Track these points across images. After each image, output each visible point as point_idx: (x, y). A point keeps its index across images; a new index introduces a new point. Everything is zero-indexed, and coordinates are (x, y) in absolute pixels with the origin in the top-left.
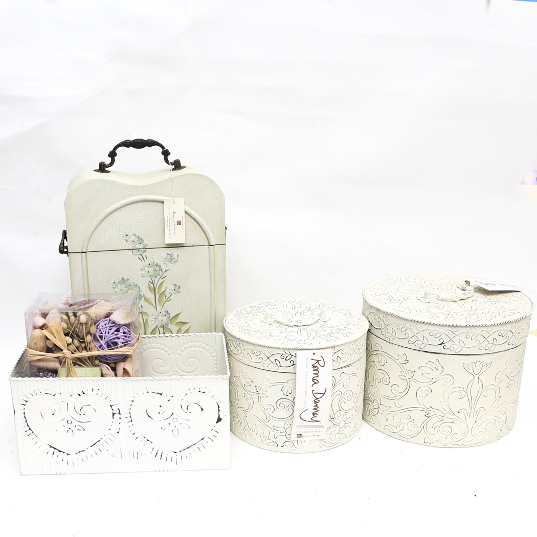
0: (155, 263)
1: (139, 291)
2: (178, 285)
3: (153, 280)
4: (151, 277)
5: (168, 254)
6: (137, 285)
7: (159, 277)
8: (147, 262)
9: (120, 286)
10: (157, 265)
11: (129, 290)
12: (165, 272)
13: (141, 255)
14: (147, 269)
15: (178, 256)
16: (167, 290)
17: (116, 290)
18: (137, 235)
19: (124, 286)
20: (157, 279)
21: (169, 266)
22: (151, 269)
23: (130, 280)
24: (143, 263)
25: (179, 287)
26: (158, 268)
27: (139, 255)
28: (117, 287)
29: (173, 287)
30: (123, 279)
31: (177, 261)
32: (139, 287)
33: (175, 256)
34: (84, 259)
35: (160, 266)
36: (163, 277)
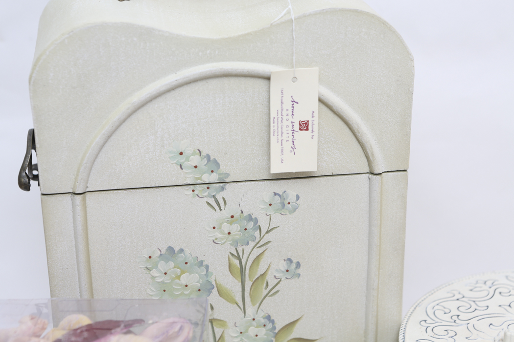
0: (245, 214)
1: (207, 275)
2: (295, 261)
3: (240, 250)
4: (235, 243)
5: (275, 194)
6: (202, 262)
7: (252, 244)
8: (226, 213)
9: (162, 266)
10: (250, 218)
11: (183, 272)
12: (267, 232)
13: (214, 196)
14: (226, 228)
15: (298, 197)
16: (269, 272)
17: (154, 273)
18: (204, 154)
19: (171, 264)
20: (248, 249)
21: (277, 219)
22: (235, 228)
23: (187, 251)
24: (217, 215)
25: (298, 265)
26: (251, 224)
27: (209, 196)
28: (156, 266)
29: (283, 266)
30: (171, 249)
31: (295, 209)
32: (207, 267)
33: (291, 198)
34: (79, 208)
35: (256, 221)
36: (261, 243)
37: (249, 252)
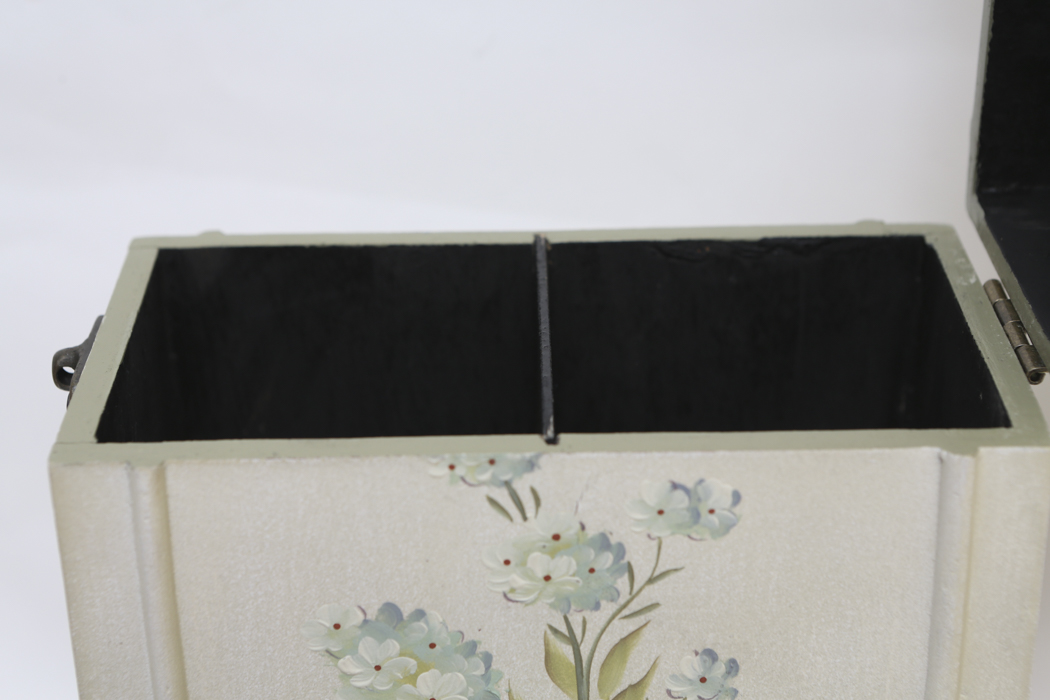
0: (591, 532)
1: (486, 677)
2: (724, 656)
3: (576, 621)
4: (564, 604)
5: (675, 486)
6: (474, 645)
7: (608, 608)
8: (538, 527)
9: (368, 648)
10: (603, 543)
11: (423, 667)
12: (651, 581)
13: (507, 484)
14: (539, 563)
15: (737, 497)
16: (654, 681)
17: (348, 664)
19: (393, 646)
20: (597, 620)
21: (677, 549)
22: (564, 567)
23: (435, 617)
24: (513, 532)
25: (733, 667)
26: (608, 559)
27: (494, 482)
28: (352, 649)
29: (692, 667)
30: (391, 611)
31: (727, 527)
32: (488, 659)
33: (719, 494)
34: (147, 500)
35: (620, 551)
36: (634, 606)
37: (599, 629)
